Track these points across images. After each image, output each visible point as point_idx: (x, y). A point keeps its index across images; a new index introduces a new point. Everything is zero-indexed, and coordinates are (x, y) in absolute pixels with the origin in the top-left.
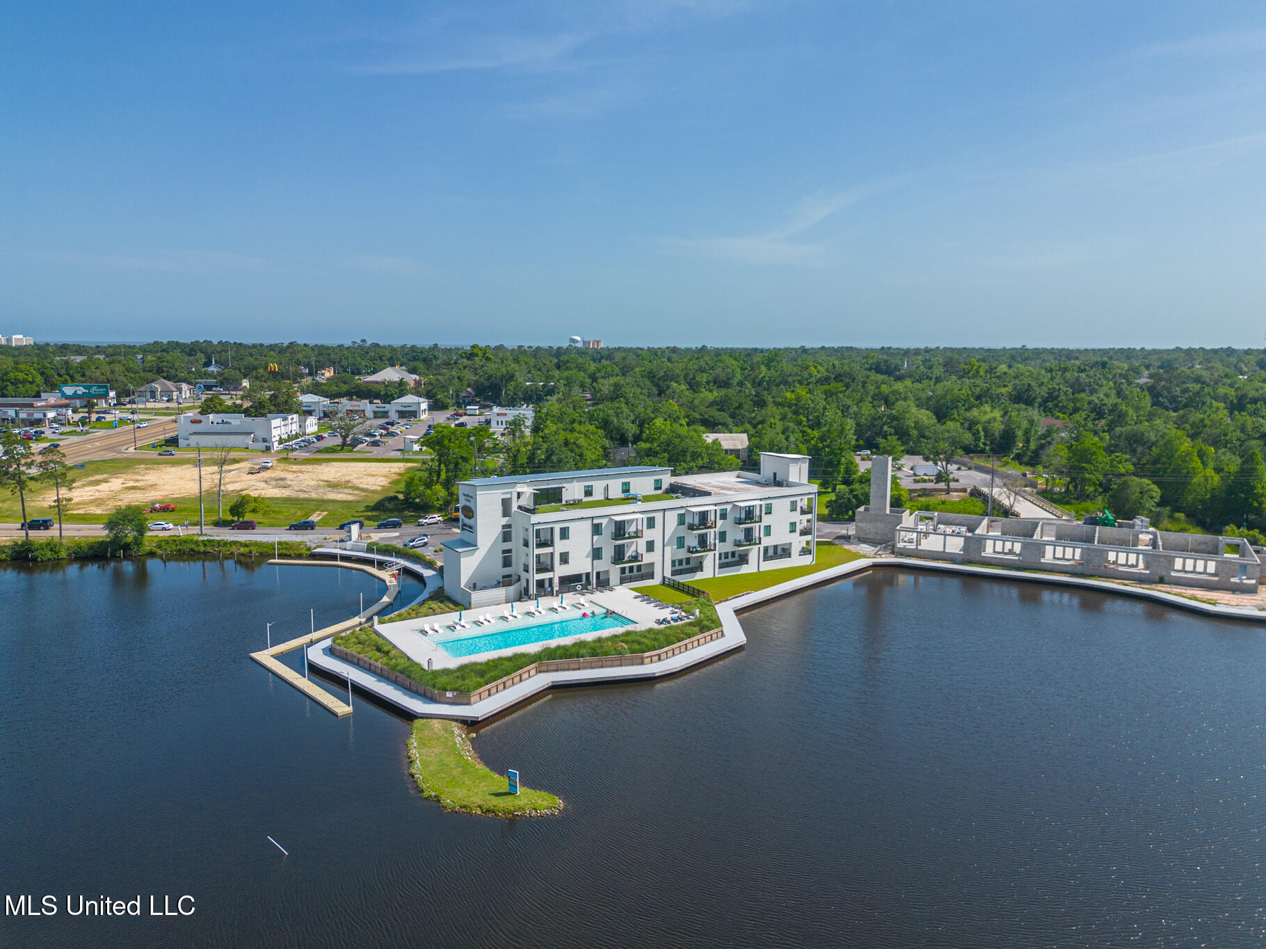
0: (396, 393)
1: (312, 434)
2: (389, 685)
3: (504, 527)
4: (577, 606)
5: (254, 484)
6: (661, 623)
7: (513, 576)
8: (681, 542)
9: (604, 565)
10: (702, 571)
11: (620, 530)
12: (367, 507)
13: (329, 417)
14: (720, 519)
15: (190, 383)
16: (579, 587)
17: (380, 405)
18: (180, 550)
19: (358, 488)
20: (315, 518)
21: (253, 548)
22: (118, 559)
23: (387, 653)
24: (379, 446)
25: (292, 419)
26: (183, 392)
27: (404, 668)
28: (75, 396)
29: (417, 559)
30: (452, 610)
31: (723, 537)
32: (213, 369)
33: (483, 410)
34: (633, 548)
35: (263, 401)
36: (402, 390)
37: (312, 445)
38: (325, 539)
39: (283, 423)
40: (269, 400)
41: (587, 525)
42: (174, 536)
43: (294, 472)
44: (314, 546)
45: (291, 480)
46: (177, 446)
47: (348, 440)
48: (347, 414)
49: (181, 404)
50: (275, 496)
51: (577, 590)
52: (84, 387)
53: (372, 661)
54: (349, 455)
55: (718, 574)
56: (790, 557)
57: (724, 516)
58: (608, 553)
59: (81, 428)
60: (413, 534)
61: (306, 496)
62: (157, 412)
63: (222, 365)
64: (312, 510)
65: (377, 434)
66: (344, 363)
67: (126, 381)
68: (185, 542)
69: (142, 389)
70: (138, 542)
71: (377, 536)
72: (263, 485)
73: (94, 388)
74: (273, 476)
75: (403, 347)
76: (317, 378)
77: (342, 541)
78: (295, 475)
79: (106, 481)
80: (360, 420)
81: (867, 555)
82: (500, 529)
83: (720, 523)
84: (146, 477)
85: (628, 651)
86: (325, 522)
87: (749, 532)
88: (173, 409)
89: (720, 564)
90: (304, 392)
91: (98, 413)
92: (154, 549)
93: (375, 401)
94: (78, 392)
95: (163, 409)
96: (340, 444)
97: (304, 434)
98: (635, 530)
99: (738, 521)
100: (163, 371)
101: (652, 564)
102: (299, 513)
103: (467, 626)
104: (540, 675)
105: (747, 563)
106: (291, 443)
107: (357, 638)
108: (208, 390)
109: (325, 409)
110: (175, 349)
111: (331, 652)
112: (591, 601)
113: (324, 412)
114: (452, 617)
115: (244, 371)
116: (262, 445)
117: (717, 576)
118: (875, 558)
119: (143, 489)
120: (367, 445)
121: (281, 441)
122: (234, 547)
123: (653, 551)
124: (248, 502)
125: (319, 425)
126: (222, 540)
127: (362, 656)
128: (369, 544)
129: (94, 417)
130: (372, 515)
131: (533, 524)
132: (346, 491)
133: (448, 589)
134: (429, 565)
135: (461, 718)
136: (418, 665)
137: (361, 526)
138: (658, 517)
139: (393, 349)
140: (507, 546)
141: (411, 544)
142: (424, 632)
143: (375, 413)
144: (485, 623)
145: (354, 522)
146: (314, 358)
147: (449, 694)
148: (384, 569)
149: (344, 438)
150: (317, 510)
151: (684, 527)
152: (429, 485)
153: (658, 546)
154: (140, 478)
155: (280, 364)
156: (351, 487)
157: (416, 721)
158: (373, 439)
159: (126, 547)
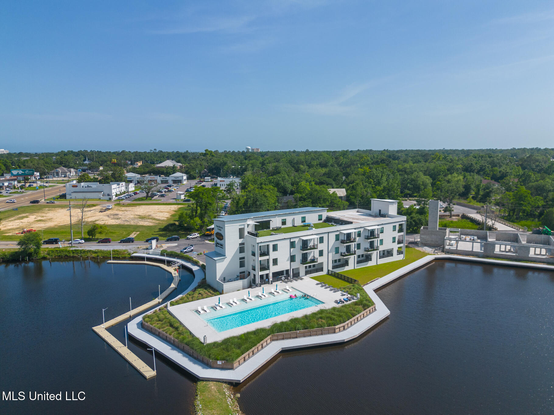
0: (171, 172)
1: (132, 191)
2: (179, 352)
3: (240, 244)
4: (285, 291)
5: (102, 217)
6: (339, 303)
7: (246, 272)
8: (337, 250)
9: (297, 264)
10: (348, 266)
11: (305, 245)
12: (160, 229)
13: (140, 183)
14: (358, 237)
15: (75, 169)
16: (283, 278)
17: (164, 177)
18: (59, 256)
19: (154, 219)
20: (132, 236)
21: (99, 254)
22: (26, 261)
23: (177, 329)
24: (164, 197)
25: (122, 184)
26: (72, 173)
27: (189, 342)
28: (18, 175)
29: (188, 260)
30: (213, 295)
31: (359, 246)
32: (87, 162)
33: (213, 179)
34: (312, 255)
35: (108, 176)
36: (174, 170)
37: (132, 197)
38: (138, 248)
39: (117, 187)
40: (111, 175)
41: (287, 243)
42: (57, 248)
43: (122, 211)
44: (132, 252)
45: (121, 215)
46: (66, 198)
47: (149, 194)
48: (149, 182)
49: (70, 178)
50: (112, 224)
51: (282, 280)
52: (22, 171)
53: (168, 335)
54: (150, 202)
55: (356, 267)
56: (392, 256)
57: (359, 235)
58: (299, 258)
59: (20, 190)
60: (185, 244)
61: (128, 223)
62: (58, 182)
63: (91, 160)
64: (131, 231)
65: (163, 191)
66: (147, 159)
67: (44, 168)
68: (62, 251)
69: (53, 171)
70: (36, 252)
71: (167, 246)
72: (106, 218)
73: (27, 171)
74: (112, 213)
75: (173, 152)
76: (135, 166)
77: (147, 249)
78: (123, 212)
79: (27, 217)
80: (155, 185)
81: (430, 253)
82: (238, 246)
83: (357, 238)
84: (48, 215)
85: (326, 325)
86: (138, 238)
87: (372, 244)
88: (66, 180)
89: (357, 262)
90: (128, 172)
91: (30, 183)
92: (46, 256)
93: (162, 176)
94: (19, 173)
95: (61, 180)
96: (145, 196)
97: (128, 192)
98: (313, 245)
99: (366, 238)
100: (63, 163)
101: (322, 263)
102: (125, 233)
103: (224, 307)
104: (274, 342)
105: (371, 260)
106: (121, 196)
107: (158, 317)
108: (84, 172)
109: (138, 180)
110: (71, 154)
111: (142, 326)
112: (292, 287)
113: (138, 181)
114: (213, 300)
115: (100, 163)
116: (107, 198)
117: (355, 268)
118: (435, 255)
119: (45, 221)
120: (159, 197)
121: (116, 195)
122: (89, 253)
123: (323, 256)
124: (97, 228)
125: (135, 187)
126: (83, 250)
127: (161, 330)
128: (162, 251)
129: (27, 185)
130: (163, 234)
131: (258, 243)
132: (149, 220)
133: (209, 280)
134: (195, 263)
135: (228, 381)
136: (198, 339)
137: (157, 241)
138: (325, 236)
139: (169, 153)
140: (242, 255)
141: (185, 251)
142: (197, 312)
143: (162, 181)
144: (234, 304)
145: (153, 239)
146: (133, 157)
147: (219, 363)
148: (170, 266)
149: (147, 193)
150: (134, 231)
151: (339, 242)
152: (192, 217)
153: (325, 253)
154: (44, 215)
155: (117, 160)
156: (151, 219)
157: (199, 383)
158: (161, 194)
159: (30, 255)
